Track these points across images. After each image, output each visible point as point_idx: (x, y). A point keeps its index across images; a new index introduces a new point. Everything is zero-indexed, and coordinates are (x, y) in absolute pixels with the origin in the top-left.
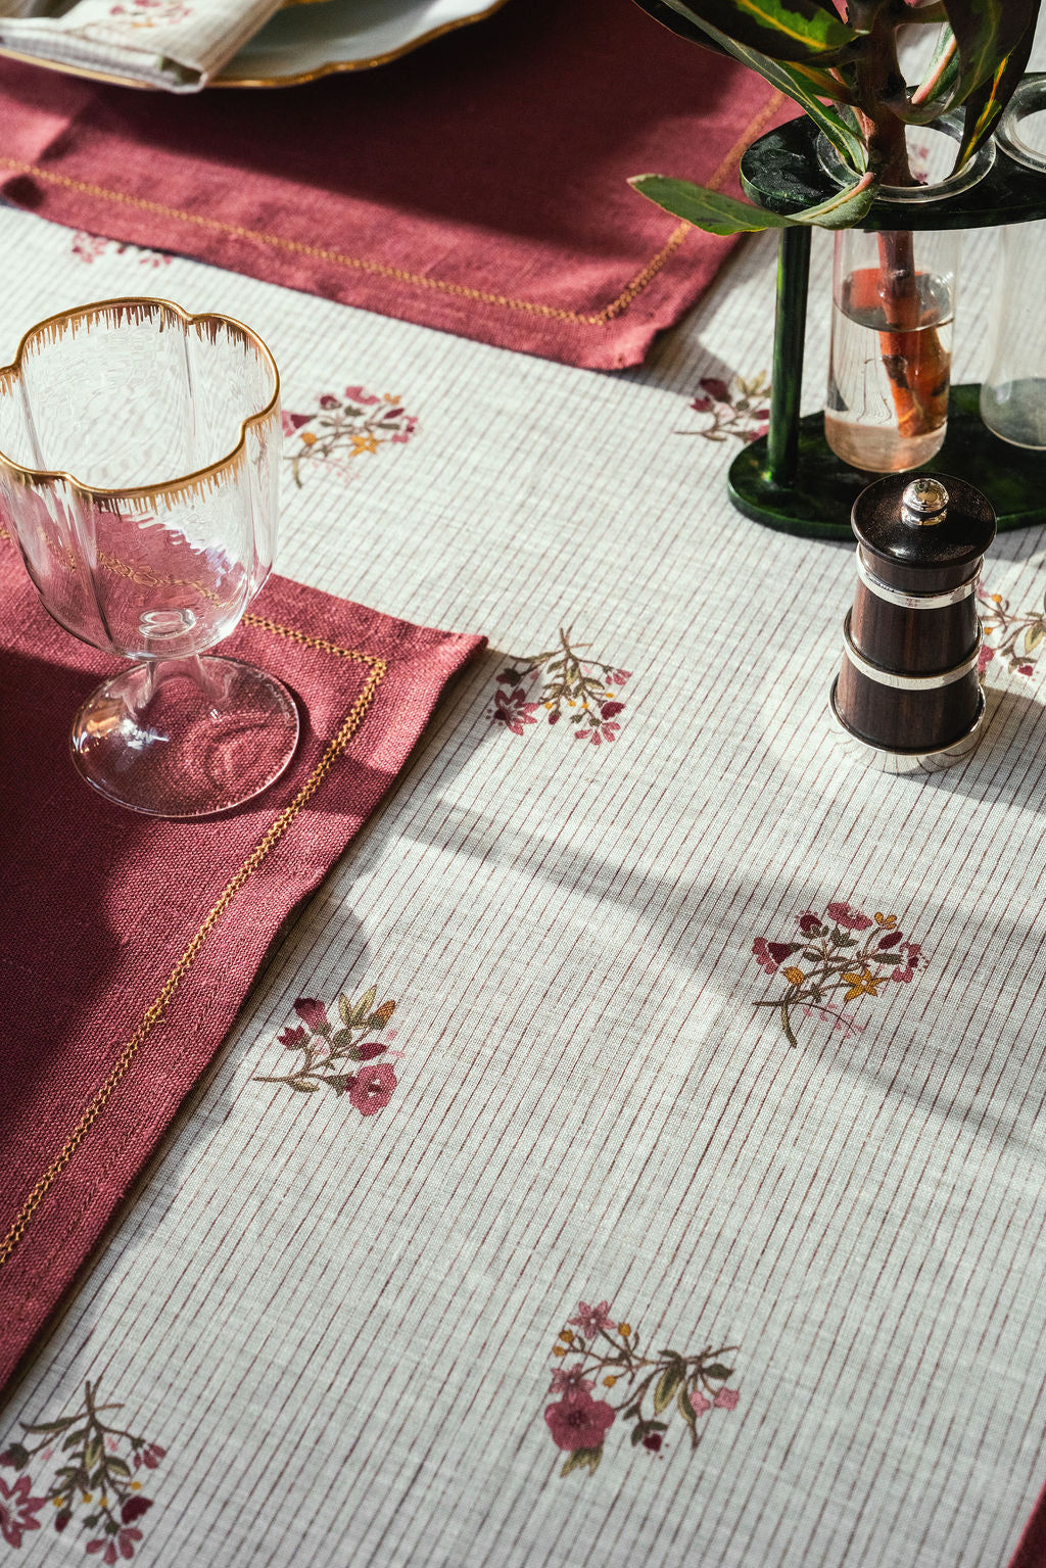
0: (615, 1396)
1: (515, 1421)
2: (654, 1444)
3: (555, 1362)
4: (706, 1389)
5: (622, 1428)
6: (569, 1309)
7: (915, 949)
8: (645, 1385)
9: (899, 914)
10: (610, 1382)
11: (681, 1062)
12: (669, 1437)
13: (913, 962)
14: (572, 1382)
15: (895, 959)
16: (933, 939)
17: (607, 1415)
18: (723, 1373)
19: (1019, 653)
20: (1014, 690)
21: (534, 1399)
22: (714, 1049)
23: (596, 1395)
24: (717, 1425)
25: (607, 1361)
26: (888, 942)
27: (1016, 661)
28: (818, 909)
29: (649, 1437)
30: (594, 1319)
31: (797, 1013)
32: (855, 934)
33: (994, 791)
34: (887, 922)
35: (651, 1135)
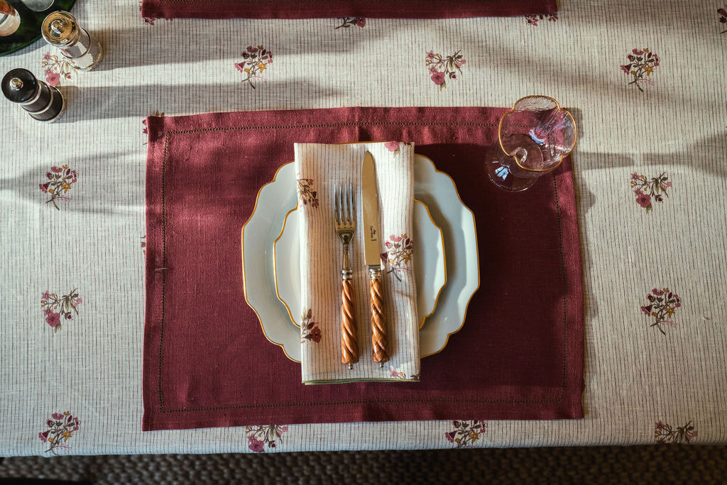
0: (58, 311)
1: (41, 325)
2: (70, 317)
3: (43, 309)
4: (74, 301)
5: (62, 317)
6: (41, 296)
7: (74, 172)
8: (63, 305)
9: (67, 164)
10: (56, 308)
11: (37, 226)
12: (72, 314)
13: (75, 176)
14: (48, 311)
15: (71, 177)
16: (77, 167)
17: (58, 315)
18: (77, 295)
19: (66, 72)
20: (69, 85)
21: (42, 319)
22: (42, 218)
23: (54, 312)
24: (80, 307)
25: (53, 304)
26: (68, 173)
27: (66, 75)
28: (49, 170)
29: (68, 316)
30: (46, 295)
31: (56, 200)
32: (60, 174)
33: (75, 118)
34: (65, 167)
35: (39, 246)
